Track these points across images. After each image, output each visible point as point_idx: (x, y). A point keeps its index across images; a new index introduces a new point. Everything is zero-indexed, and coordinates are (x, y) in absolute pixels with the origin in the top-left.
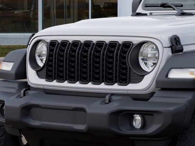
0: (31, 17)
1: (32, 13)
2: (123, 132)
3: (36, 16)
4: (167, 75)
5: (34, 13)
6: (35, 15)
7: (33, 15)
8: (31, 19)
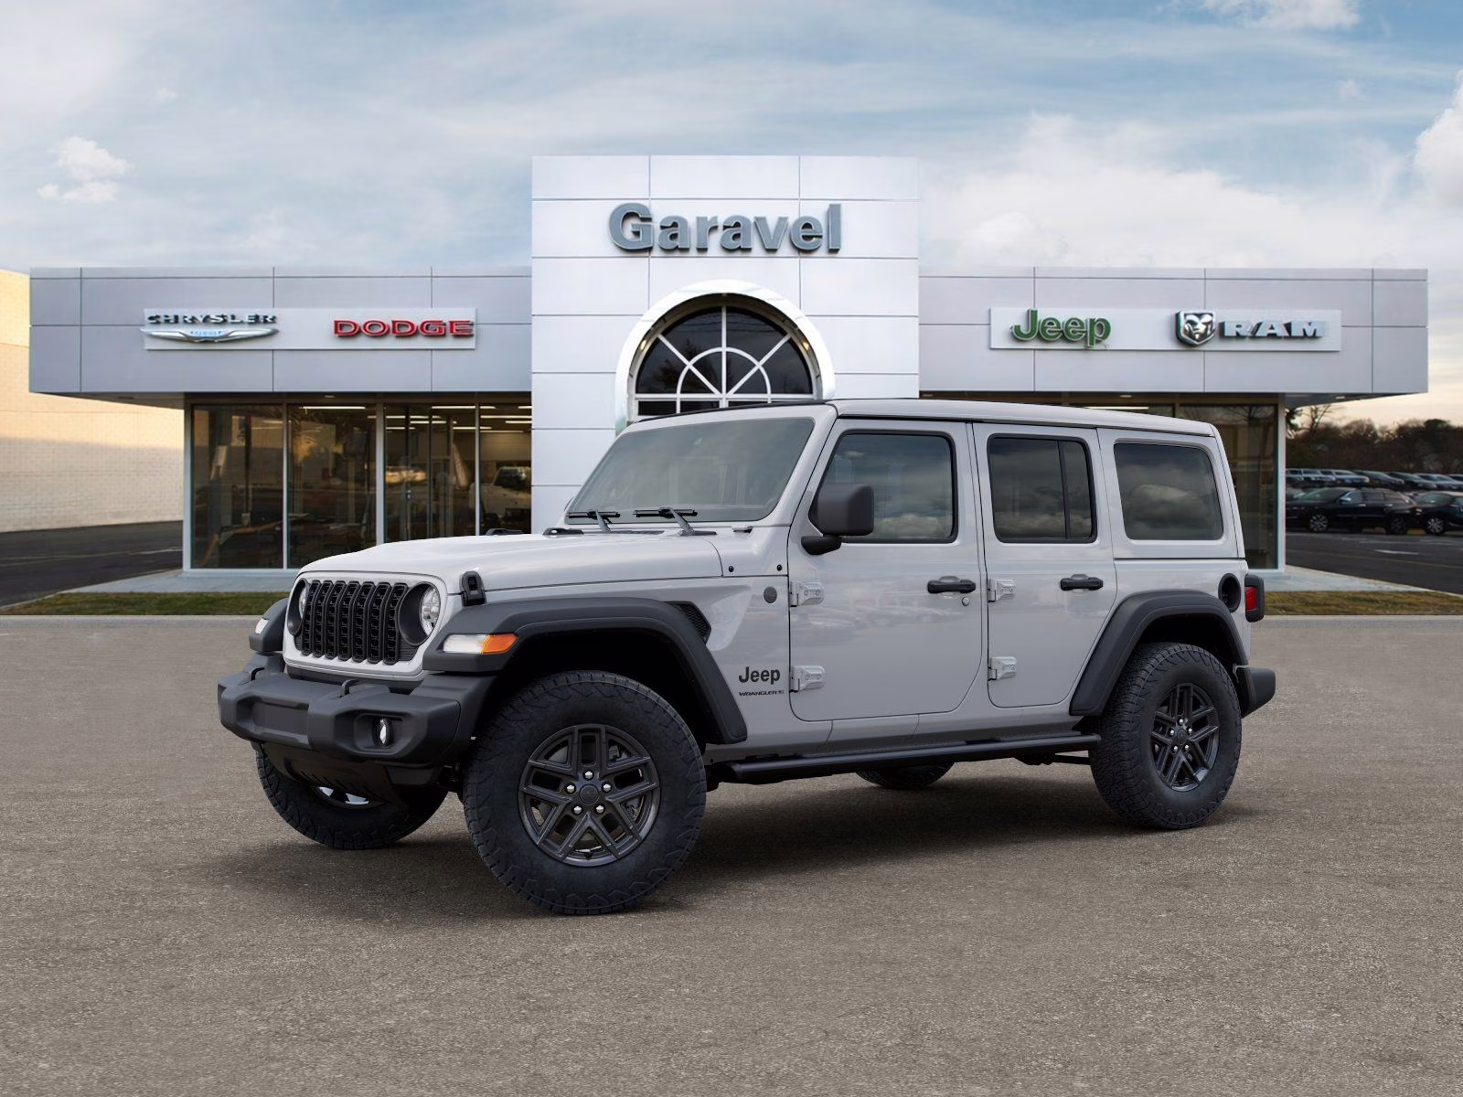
0: (362, 536)
1: (364, 528)
2: (359, 750)
3: (373, 534)
4: (441, 647)
5: (367, 528)
6: (371, 532)
7: (366, 533)
8: (362, 540)
